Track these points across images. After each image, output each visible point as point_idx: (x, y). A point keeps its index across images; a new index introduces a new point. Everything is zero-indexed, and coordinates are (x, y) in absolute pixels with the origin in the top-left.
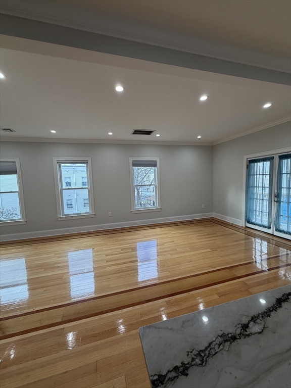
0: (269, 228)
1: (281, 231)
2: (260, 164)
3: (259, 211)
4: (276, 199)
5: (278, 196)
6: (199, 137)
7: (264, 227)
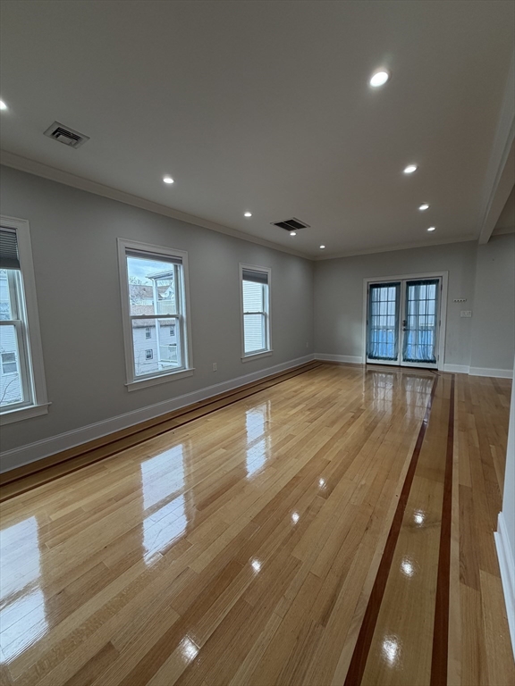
0: (396, 359)
1: (409, 360)
2: (383, 290)
3: (382, 343)
4: (403, 328)
5: (406, 323)
6: (322, 247)
7: (390, 359)
